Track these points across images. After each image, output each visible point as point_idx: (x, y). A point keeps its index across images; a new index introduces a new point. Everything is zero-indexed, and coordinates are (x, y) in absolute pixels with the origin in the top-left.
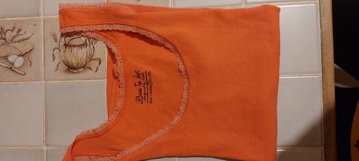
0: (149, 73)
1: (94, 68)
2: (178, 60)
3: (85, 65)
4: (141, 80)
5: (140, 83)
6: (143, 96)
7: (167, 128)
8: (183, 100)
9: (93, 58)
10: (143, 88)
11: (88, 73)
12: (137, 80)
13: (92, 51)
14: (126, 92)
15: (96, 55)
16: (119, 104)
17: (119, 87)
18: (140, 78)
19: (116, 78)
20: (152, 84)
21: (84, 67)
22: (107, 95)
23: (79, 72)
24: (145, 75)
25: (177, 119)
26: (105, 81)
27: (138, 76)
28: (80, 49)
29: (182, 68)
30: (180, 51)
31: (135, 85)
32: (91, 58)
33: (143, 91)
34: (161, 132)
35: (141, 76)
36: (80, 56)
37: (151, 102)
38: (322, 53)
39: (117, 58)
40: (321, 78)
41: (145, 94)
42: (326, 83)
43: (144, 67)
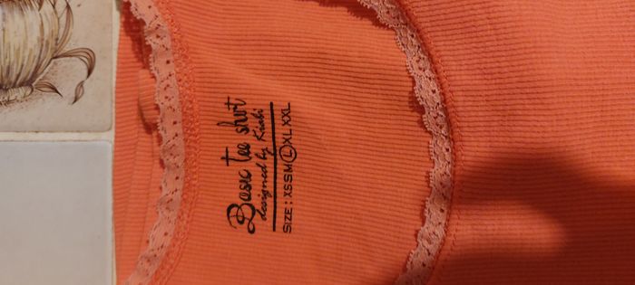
0: (287, 112)
1: (68, 89)
2: (412, 59)
3: (35, 74)
4: (249, 139)
5: (245, 150)
6: (256, 202)
8: (425, 230)
9: (67, 49)
10: (257, 173)
11: (46, 106)
12: (233, 140)
13: (63, 20)
14: (188, 187)
15: (77, 40)
16: (160, 234)
17: (162, 162)
18: (246, 129)
19: (150, 128)
20: (294, 154)
21: (27, 83)
22: (115, 195)
23: (8, 102)
24: (267, 122)
26: (107, 140)
27: (240, 123)
28: (17, 14)
29: (427, 91)
30: (424, 23)
31: (227, 159)
32: (56, 50)
33: (256, 182)
35: (252, 123)
36: (14, 40)
37: (287, 229)
39: (151, 40)
41: (266, 194)
43: (263, 88)
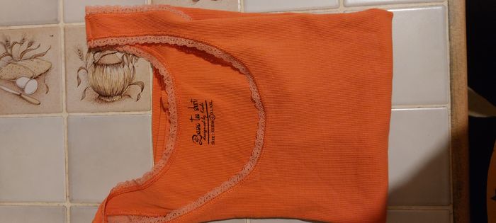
0: (211, 103)
1: (135, 96)
2: (251, 85)
3: (123, 91)
4: (199, 112)
5: (198, 116)
6: (202, 134)
7: (235, 179)
8: (257, 141)
9: (134, 82)
10: (202, 124)
11: (126, 103)
12: (193, 113)
13: (132, 72)
14: (179, 130)
15: (137, 78)
16: (170, 146)
17: (170, 122)
18: (198, 109)
19: (165, 110)
20: (214, 117)
21: (120, 94)
22: (153, 133)
23: (113, 101)
24: (205, 106)
25: (249, 167)
26: (150, 114)
27: (196, 107)
28: (115, 70)
29: (256, 96)
30: (254, 73)
31: (192, 119)
32: (130, 82)
33: (202, 127)
34: (227, 184)
35: (200, 107)
36: (115, 79)
37: (213, 143)
38: (451, 76)
39: (166, 82)
40: (450, 111)
41: (205, 131)
42: (456, 118)
43: (203, 95)
